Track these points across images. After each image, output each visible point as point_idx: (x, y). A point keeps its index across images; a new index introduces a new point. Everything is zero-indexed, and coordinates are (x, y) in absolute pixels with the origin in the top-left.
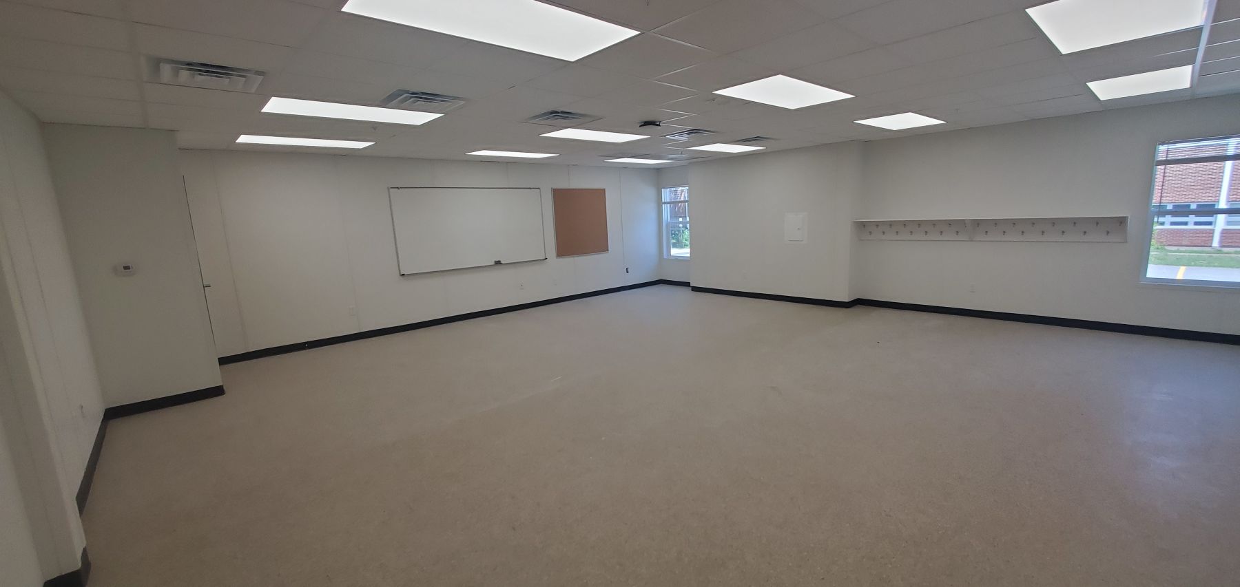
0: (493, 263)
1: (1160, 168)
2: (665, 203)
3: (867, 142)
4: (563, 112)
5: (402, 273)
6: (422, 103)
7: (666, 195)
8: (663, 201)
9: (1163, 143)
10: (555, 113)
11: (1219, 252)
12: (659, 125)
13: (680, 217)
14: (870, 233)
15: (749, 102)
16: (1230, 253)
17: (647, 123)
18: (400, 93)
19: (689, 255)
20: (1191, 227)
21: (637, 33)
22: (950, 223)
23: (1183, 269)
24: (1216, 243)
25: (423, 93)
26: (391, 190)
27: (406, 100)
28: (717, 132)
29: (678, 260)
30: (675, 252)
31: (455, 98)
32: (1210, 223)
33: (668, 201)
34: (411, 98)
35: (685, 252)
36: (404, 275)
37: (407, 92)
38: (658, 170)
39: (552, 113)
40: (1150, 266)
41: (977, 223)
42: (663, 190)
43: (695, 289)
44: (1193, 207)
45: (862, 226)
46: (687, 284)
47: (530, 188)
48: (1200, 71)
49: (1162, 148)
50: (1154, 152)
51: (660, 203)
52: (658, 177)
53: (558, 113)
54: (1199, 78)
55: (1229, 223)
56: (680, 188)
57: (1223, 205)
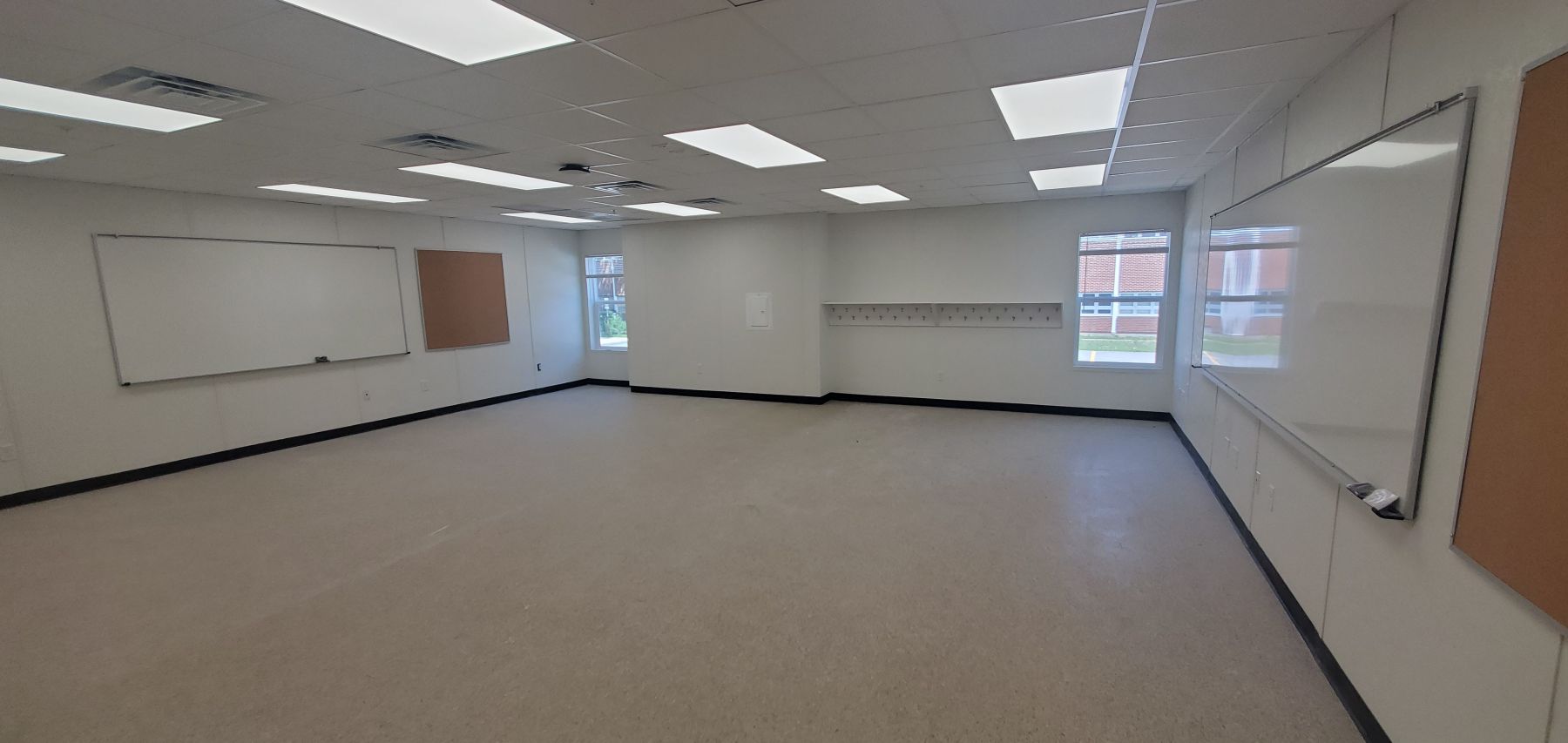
0: (312, 361)
1: (1082, 258)
2: (589, 277)
3: (831, 215)
4: (440, 138)
5: (124, 382)
6: (177, 95)
7: (591, 265)
8: (587, 274)
9: (1084, 235)
10: (428, 138)
11: (1117, 337)
12: (587, 171)
13: (606, 296)
14: (840, 317)
15: (707, 154)
16: (1123, 338)
17: (569, 167)
18: (135, 72)
19: (626, 345)
20: (1096, 314)
21: (571, 40)
22: (917, 307)
23: (1094, 353)
24: (1114, 330)
25: (180, 79)
26: (100, 240)
27: (142, 86)
28: (663, 188)
29: (611, 352)
30: (605, 342)
31: (248, 95)
32: (1109, 312)
33: (594, 274)
34: (155, 84)
35: (620, 341)
36: (128, 384)
37: (147, 73)
38: (578, 232)
39: (421, 137)
40: (1080, 352)
41: (942, 307)
42: (586, 259)
43: (636, 390)
44: (1097, 295)
45: (831, 309)
46: (625, 384)
47: (378, 247)
48: (1110, 171)
49: (1083, 239)
50: (1077, 243)
51: (582, 276)
52: (580, 242)
53: (432, 137)
54: (1111, 175)
55: (1121, 311)
56: (604, 259)
57: (1116, 294)
